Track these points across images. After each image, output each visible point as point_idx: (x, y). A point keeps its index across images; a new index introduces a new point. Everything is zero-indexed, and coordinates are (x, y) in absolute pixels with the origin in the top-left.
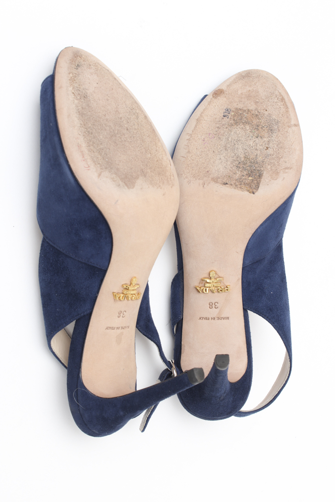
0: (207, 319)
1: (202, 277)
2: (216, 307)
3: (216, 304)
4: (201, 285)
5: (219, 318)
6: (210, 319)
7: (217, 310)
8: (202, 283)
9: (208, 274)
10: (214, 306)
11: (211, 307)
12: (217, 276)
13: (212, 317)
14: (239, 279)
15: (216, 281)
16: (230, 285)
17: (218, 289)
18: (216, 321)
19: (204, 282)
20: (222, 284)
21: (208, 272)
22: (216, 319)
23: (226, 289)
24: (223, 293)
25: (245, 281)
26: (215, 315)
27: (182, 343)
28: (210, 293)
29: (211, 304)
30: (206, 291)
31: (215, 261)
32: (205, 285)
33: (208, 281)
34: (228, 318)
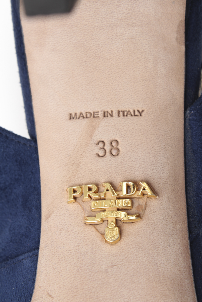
0: (124, 114)
1: (141, 225)
2: (101, 145)
3: (101, 153)
4: (142, 201)
5: (94, 115)
6: (115, 114)
7: (98, 136)
8: (140, 206)
9: (124, 233)
10: (108, 148)
11: (114, 144)
12: (101, 228)
13: (109, 119)
14: (48, 217)
15: (104, 215)
16: (68, 202)
17: (96, 192)
18: (100, 109)
19: (134, 210)
20: (87, 206)
21: (125, 239)
22: (101, 114)
23: (77, 194)
24: (84, 181)
25: (34, 210)
26: (104, 123)
27: (183, 48)
28: (117, 181)
29: (114, 152)
30: (128, 187)
31: (107, 272)
32: (132, 203)
33: (122, 215)
34: (71, 117)
